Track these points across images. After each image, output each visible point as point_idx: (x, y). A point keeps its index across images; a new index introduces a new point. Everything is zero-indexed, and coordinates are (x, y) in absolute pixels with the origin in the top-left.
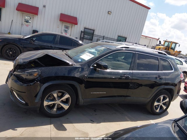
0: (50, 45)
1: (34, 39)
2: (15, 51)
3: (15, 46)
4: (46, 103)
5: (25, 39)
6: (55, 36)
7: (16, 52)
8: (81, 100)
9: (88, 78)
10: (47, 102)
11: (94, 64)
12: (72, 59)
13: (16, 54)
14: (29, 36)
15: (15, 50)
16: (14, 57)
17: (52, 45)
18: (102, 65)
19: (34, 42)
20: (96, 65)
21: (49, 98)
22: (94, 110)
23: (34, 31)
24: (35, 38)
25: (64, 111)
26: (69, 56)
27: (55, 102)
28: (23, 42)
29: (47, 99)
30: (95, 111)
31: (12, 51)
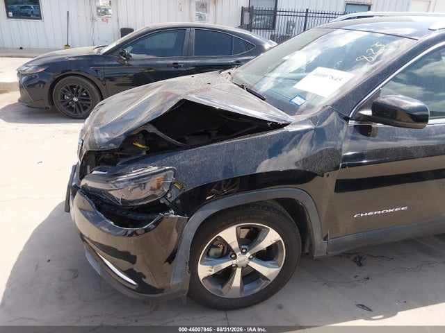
0: (172, 62)
1: (127, 51)
2: (85, 94)
3: (83, 80)
4: (204, 271)
5: (104, 54)
6: (180, 31)
7: (88, 96)
8: (320, 244)
9: (342, 167)
10: (208, 268)
11: (362, 108)
12: (264, 100)
13: (89, 100)
14: (114, 45)
15: (83, 90)
16: (85, 108)
17: (175, 62)
18: (404, 110)
19: (128, 59)
20: (368, 112)
21: (213, 251)
22: (355, 260)
23: (125, 31)
24: (130, 48)
25: (264, 284)
26: (249, 90)
27: (234, 262)
28: (100, 63)
29: (207, 254)
30: (360, 265)
31: (77, 93)
